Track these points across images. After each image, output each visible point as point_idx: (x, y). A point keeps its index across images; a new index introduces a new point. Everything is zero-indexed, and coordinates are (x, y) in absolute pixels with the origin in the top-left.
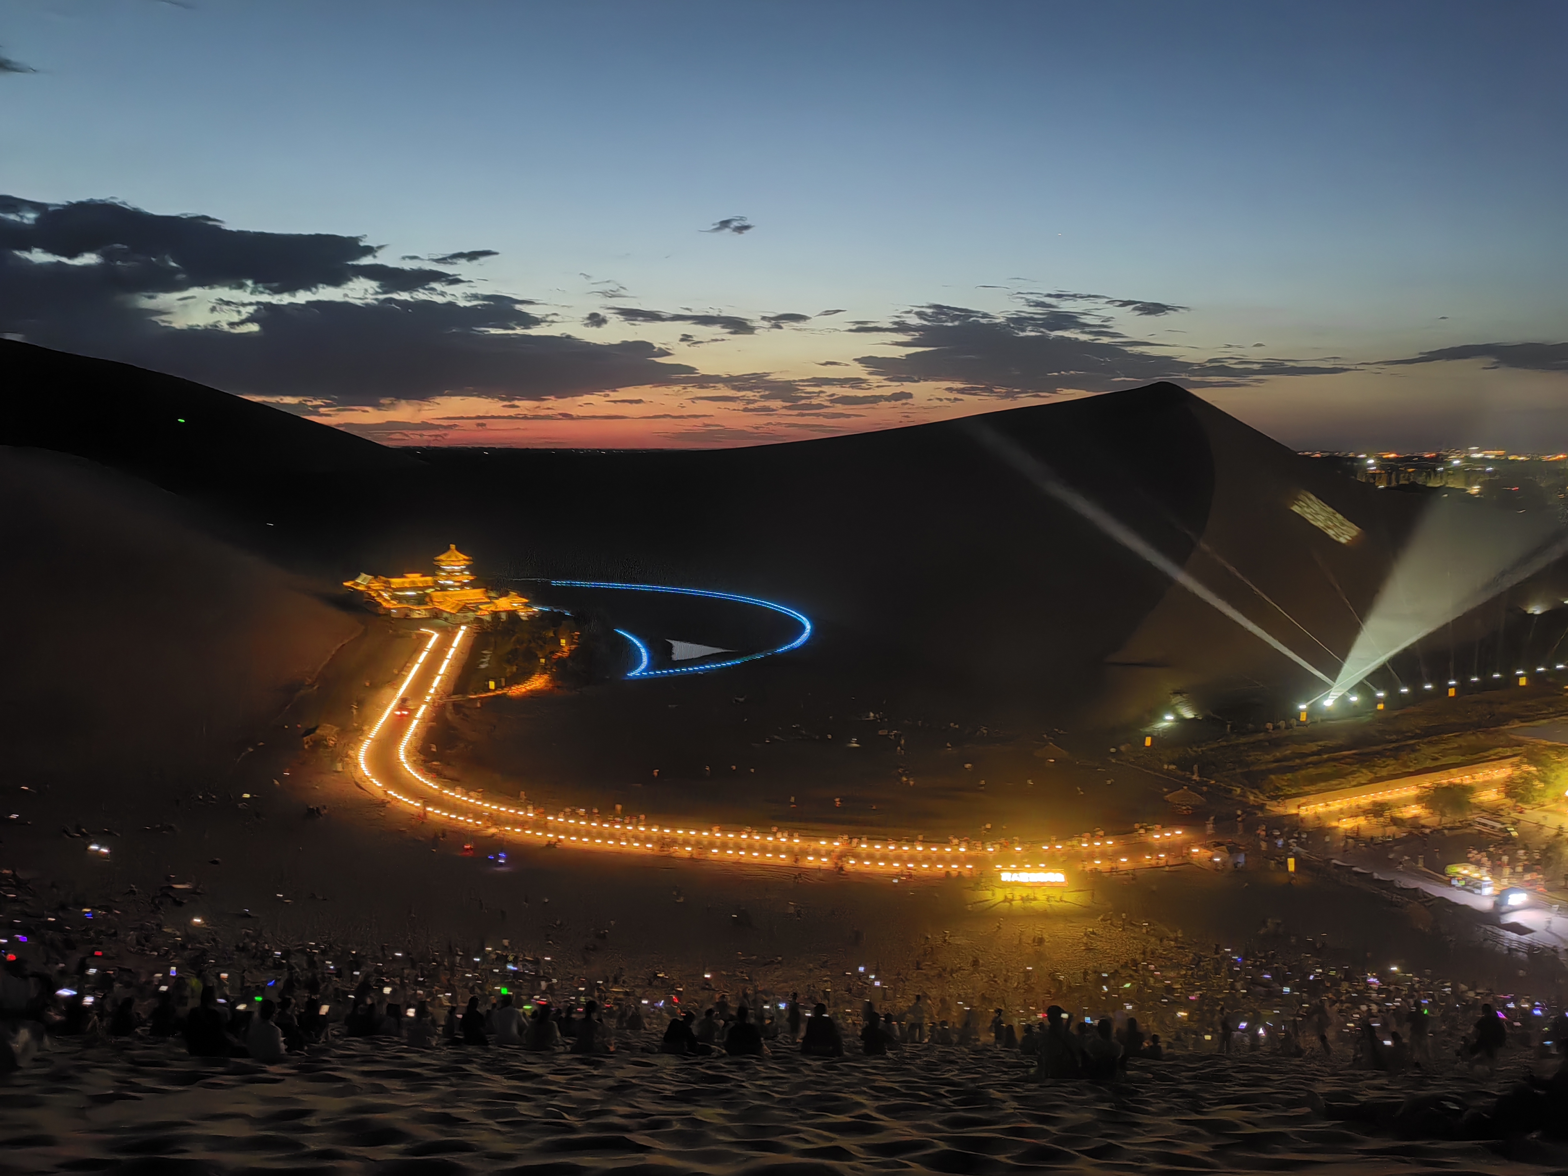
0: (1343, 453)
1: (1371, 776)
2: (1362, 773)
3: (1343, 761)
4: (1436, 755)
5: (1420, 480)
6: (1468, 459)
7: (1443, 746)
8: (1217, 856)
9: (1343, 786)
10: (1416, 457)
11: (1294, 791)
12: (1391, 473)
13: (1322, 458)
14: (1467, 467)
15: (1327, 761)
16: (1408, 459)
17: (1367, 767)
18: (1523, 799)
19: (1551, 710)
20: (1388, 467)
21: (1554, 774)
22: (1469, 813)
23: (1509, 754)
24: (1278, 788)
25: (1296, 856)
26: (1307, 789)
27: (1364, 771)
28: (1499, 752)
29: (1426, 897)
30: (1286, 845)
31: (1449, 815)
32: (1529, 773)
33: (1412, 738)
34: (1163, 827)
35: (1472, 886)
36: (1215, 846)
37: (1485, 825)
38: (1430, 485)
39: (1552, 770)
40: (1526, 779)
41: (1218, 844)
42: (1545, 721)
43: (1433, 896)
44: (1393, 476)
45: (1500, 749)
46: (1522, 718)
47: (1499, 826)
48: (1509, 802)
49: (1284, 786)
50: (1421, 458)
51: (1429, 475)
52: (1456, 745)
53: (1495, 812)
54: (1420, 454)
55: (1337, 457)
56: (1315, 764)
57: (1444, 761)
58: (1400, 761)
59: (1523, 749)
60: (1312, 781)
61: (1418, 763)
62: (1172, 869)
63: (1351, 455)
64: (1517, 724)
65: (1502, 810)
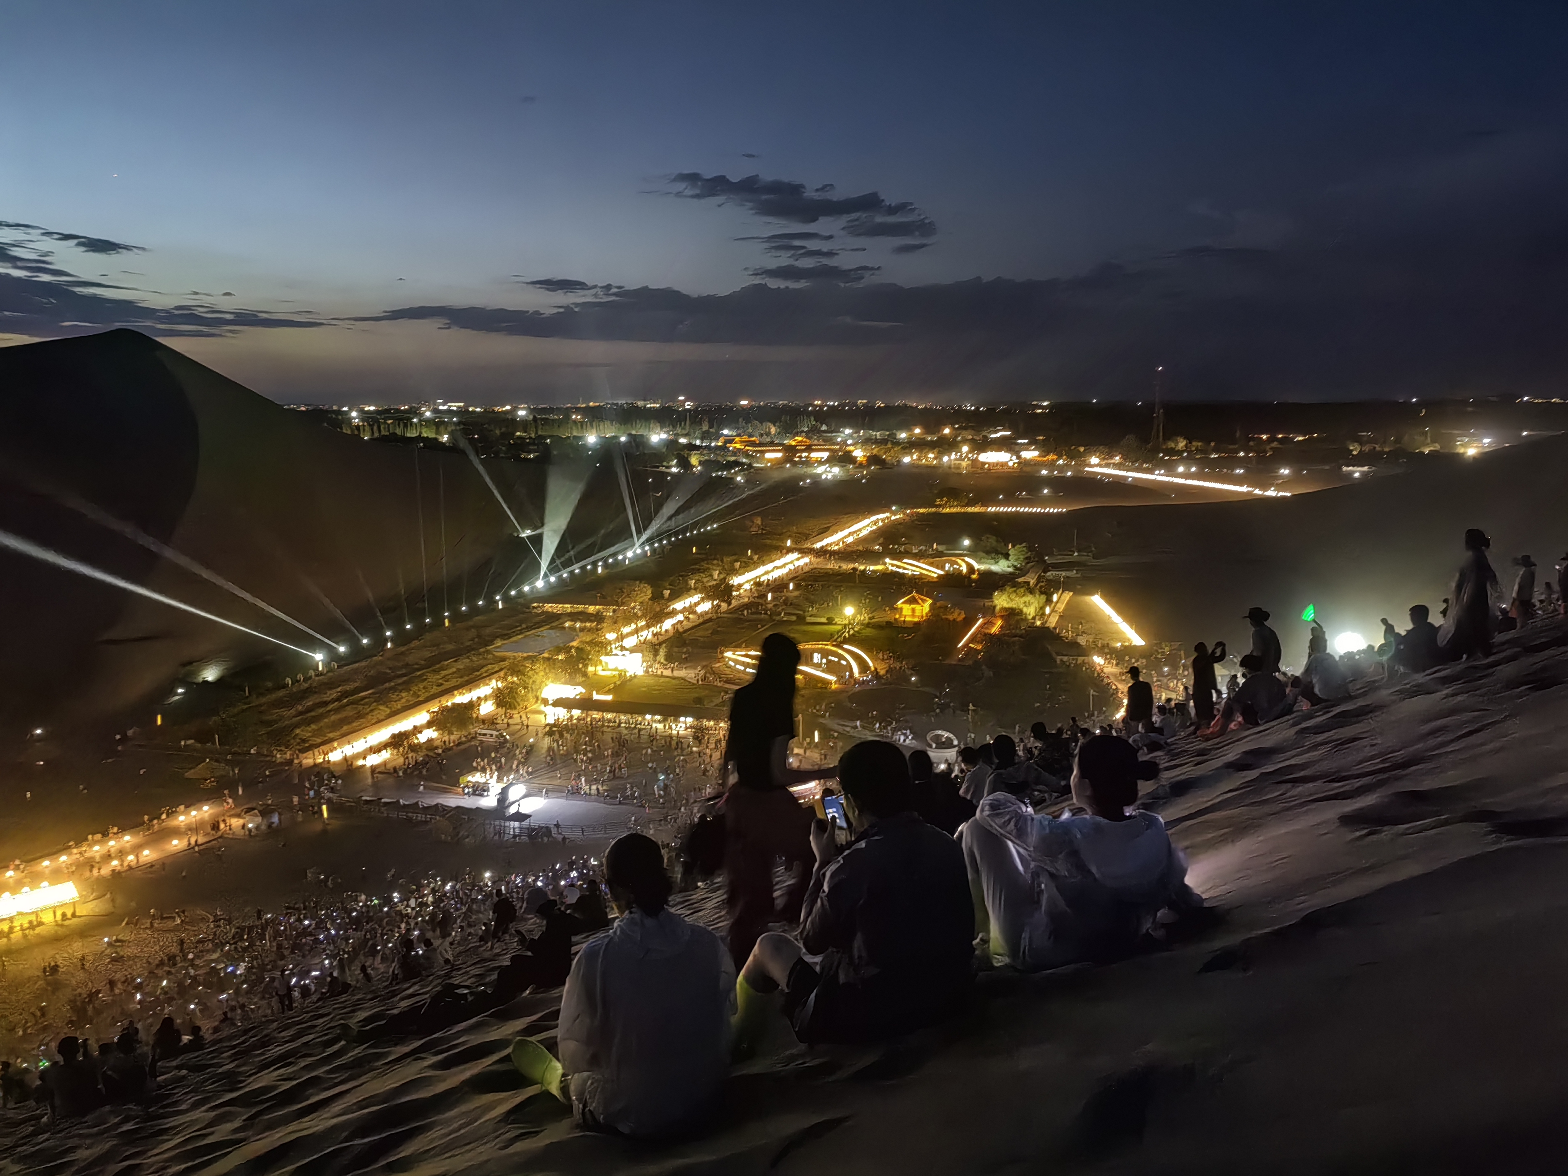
0: (326, 407)
1: (388, 711)
2: (380, 710)
3: (362, 702)
4: (440, 681)
5: (398, 431)
6: (436, 411)
7: (443, 673)
8: (249, 822)
9: (364, 725)
10: (392, 409)
11: (319, 741)
12: (373, 425)
13: (307, 411)
14: (436, 418)
15: (347, 705)
16: (387, 411)
17: (384, 704)
18: (512, 706)
19: (524, 626)
20: (370, 419)
21: (531, 681)
22: (471, 727)
23: (496, 669)
24: (304, 741)
25: (329, 802)
26: (331, 735)
27: (381, 707)
28: (488, 670)
29: (445, 810)
30: (318, 793)
31: (455, 733)
32: (513, 683)
33: (419, 670)
34: (187, 807)
35: (480, 790)
36: (246, 813)
37: (485, 735)
38: (409, 435)
39: (530, 677)
40: (511, 688)
41: (249, 810)
42: (520, 637)
43: (451, 807)
44: (375, 428)
45: (490, 667)
46: (505, 636)
47: (495, 733)
48: (501, 711)
49: (309, 737)
50: (398, 411)
51: (406, 426)
52: (454, 670)
53: (490, 722)
54: (396, 407)
55: (321, 409)
56: (337, 710)
57: (447, 685)
58: (412, 692)
59: (506, 663)
60: (336, 726)
61: (426, 691)
62: (202, 847)
63: (335, 408)
64: (499, 643)
65: (496, 719)
